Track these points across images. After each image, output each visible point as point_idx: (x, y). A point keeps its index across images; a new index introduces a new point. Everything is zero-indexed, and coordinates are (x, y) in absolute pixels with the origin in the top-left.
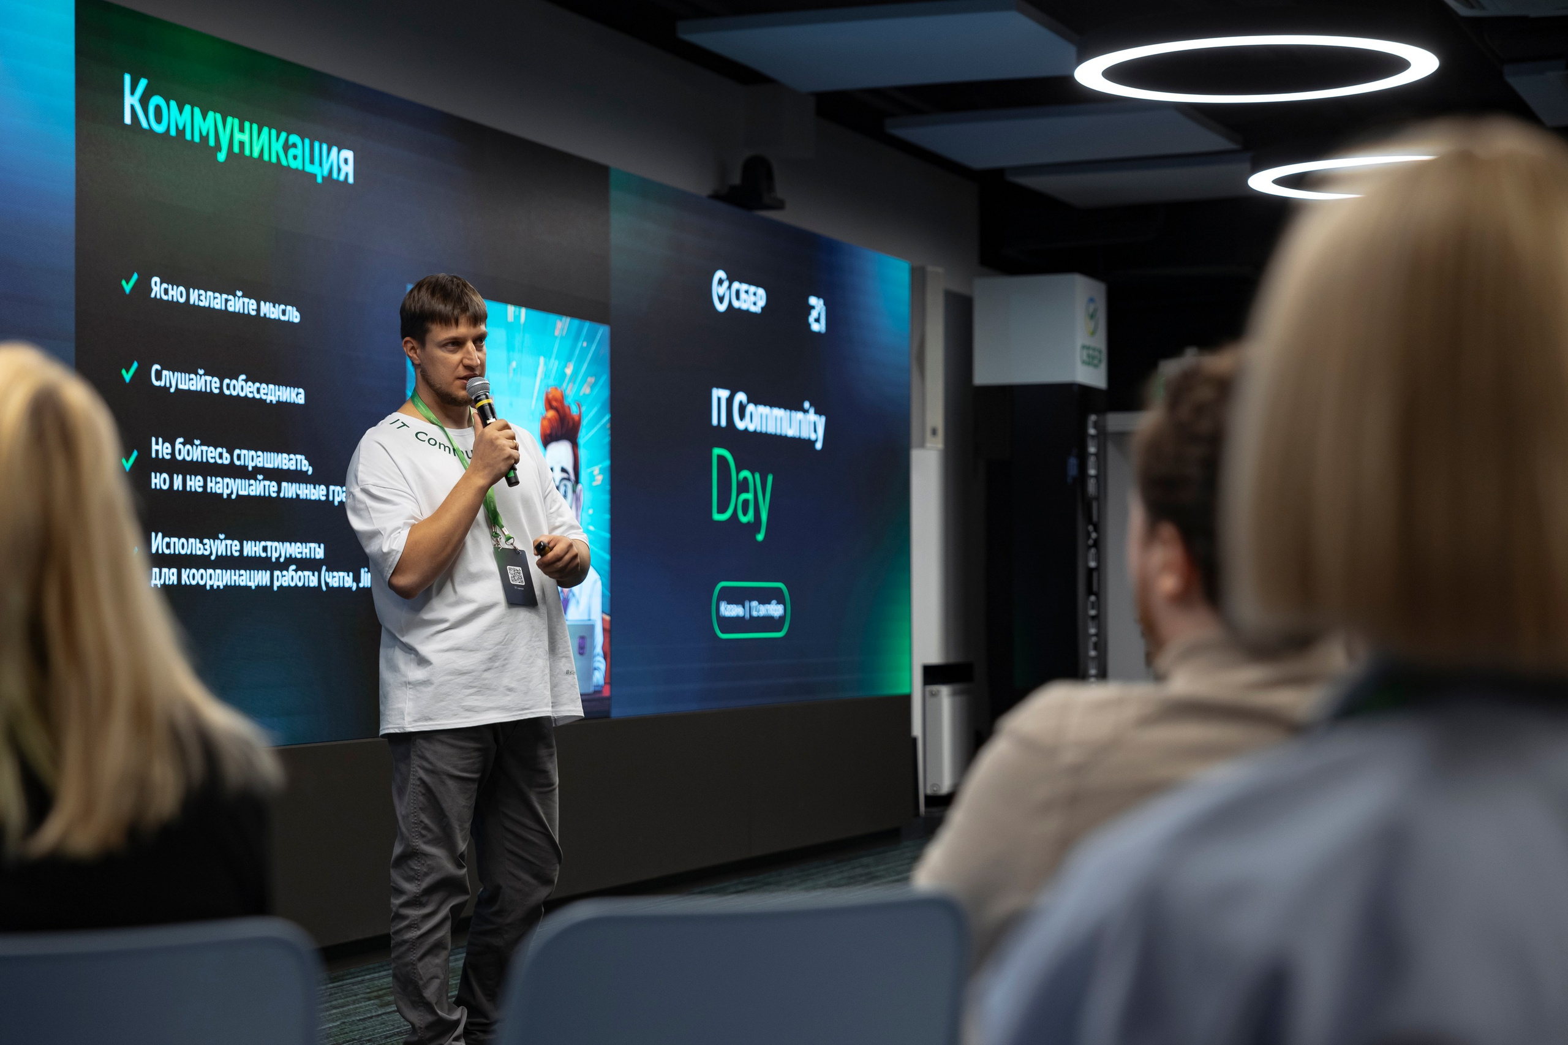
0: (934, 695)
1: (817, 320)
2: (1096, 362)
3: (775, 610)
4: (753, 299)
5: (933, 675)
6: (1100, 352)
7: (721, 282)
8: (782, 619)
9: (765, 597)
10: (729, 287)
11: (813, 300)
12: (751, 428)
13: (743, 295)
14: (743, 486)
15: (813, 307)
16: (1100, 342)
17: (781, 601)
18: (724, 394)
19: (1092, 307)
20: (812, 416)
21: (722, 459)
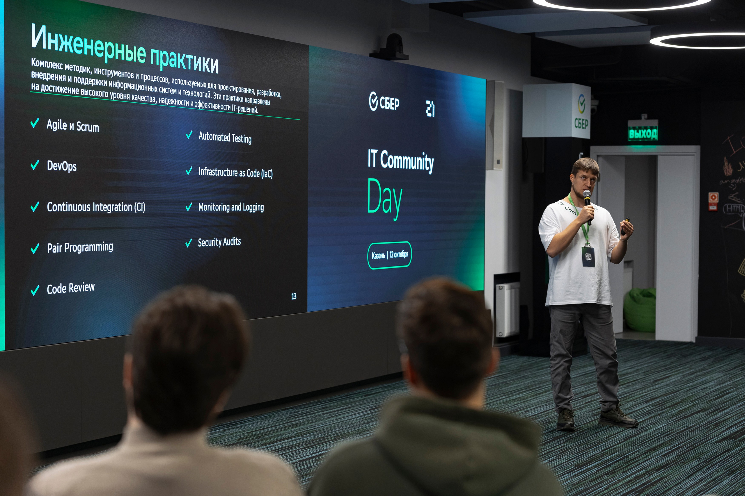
0: (501, 289)
1: (431, 112)
2: (584, 126)
3: (404, 254)
4: (392, 104)
5: (499, 279)
6: (586, 120)
7: (373, 97)
8: (408, 258)
9: (398, 249)
10: (379, 99)
11: (428, 102)
12: (391, 167)
13: (387, 103)
14: (386, 195)
15: (429, 105)
16: (587, 116)
17: (407, 249)
18: (375, 151)
19: (582, 99)
20: (427, 159)
21: (373, 183)
